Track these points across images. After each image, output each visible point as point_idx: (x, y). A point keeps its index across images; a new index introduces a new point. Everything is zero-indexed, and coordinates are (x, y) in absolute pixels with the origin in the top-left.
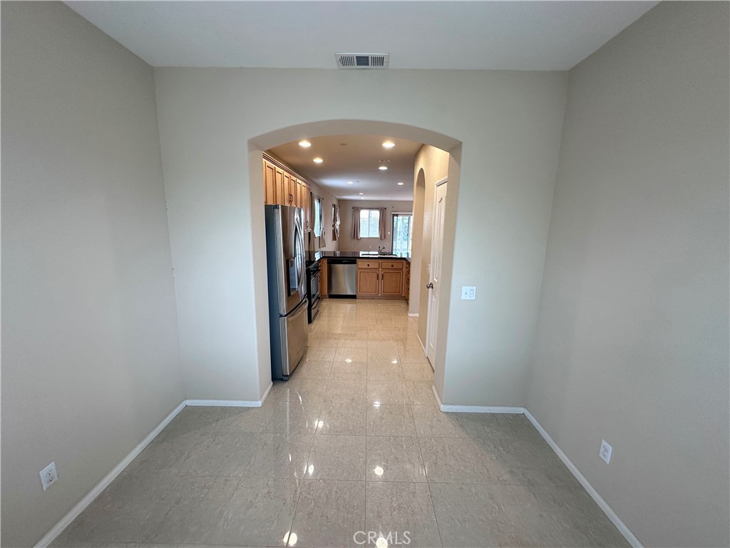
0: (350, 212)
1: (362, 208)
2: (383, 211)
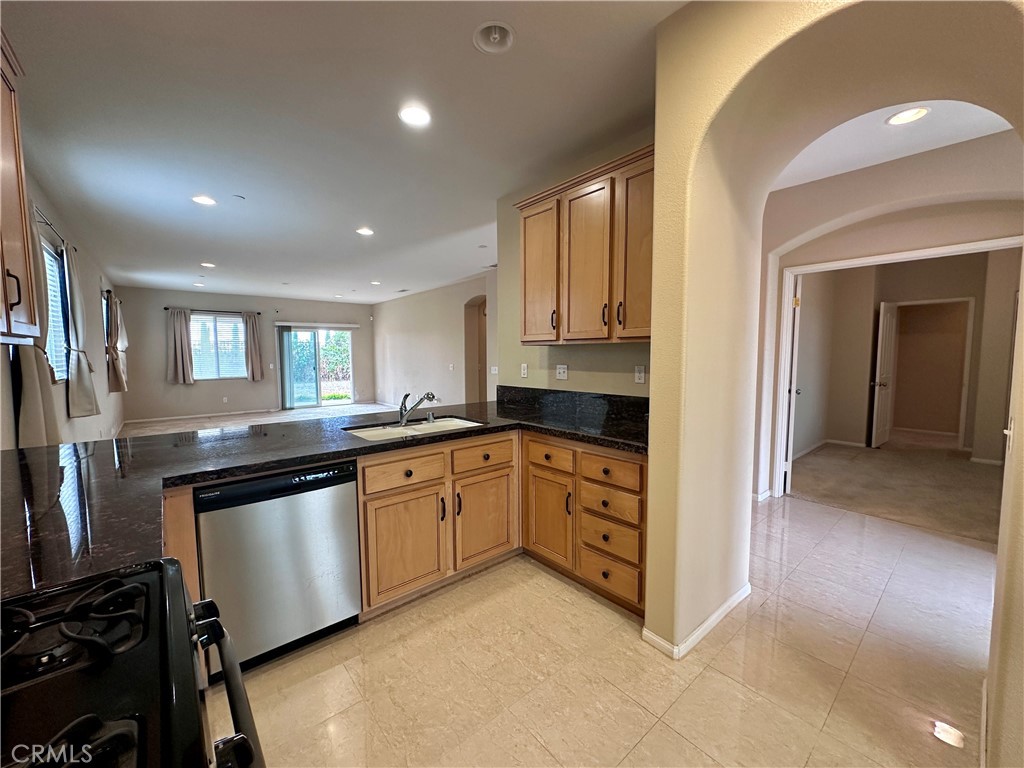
0: (158, 317)
1: (194, 311)
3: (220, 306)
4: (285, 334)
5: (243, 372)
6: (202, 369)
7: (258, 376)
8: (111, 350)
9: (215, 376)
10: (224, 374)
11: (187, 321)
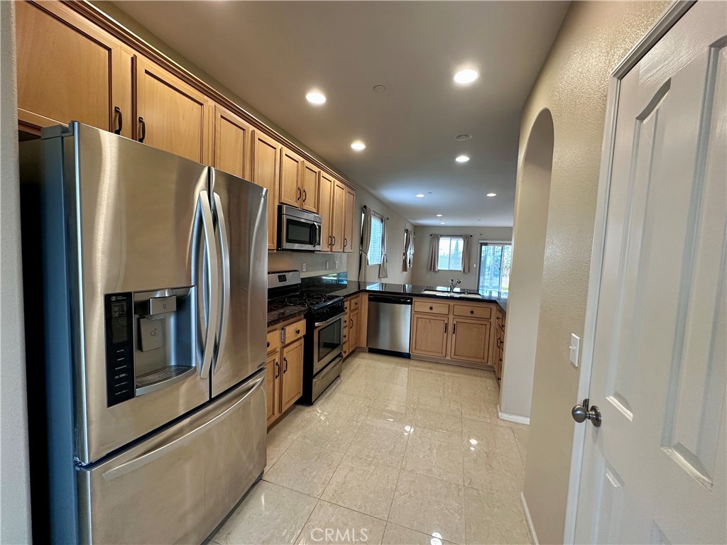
0: (427, 239)
1: (442, 236)
2: (468, 239)
3: (452, 233)
4: (484, 247)
5: (460, 268)
6: (442, 265)
7: (466, 271)
8: (405, 254)
9: (447, 269)
10: (452, 268)
11: (439, 240)
